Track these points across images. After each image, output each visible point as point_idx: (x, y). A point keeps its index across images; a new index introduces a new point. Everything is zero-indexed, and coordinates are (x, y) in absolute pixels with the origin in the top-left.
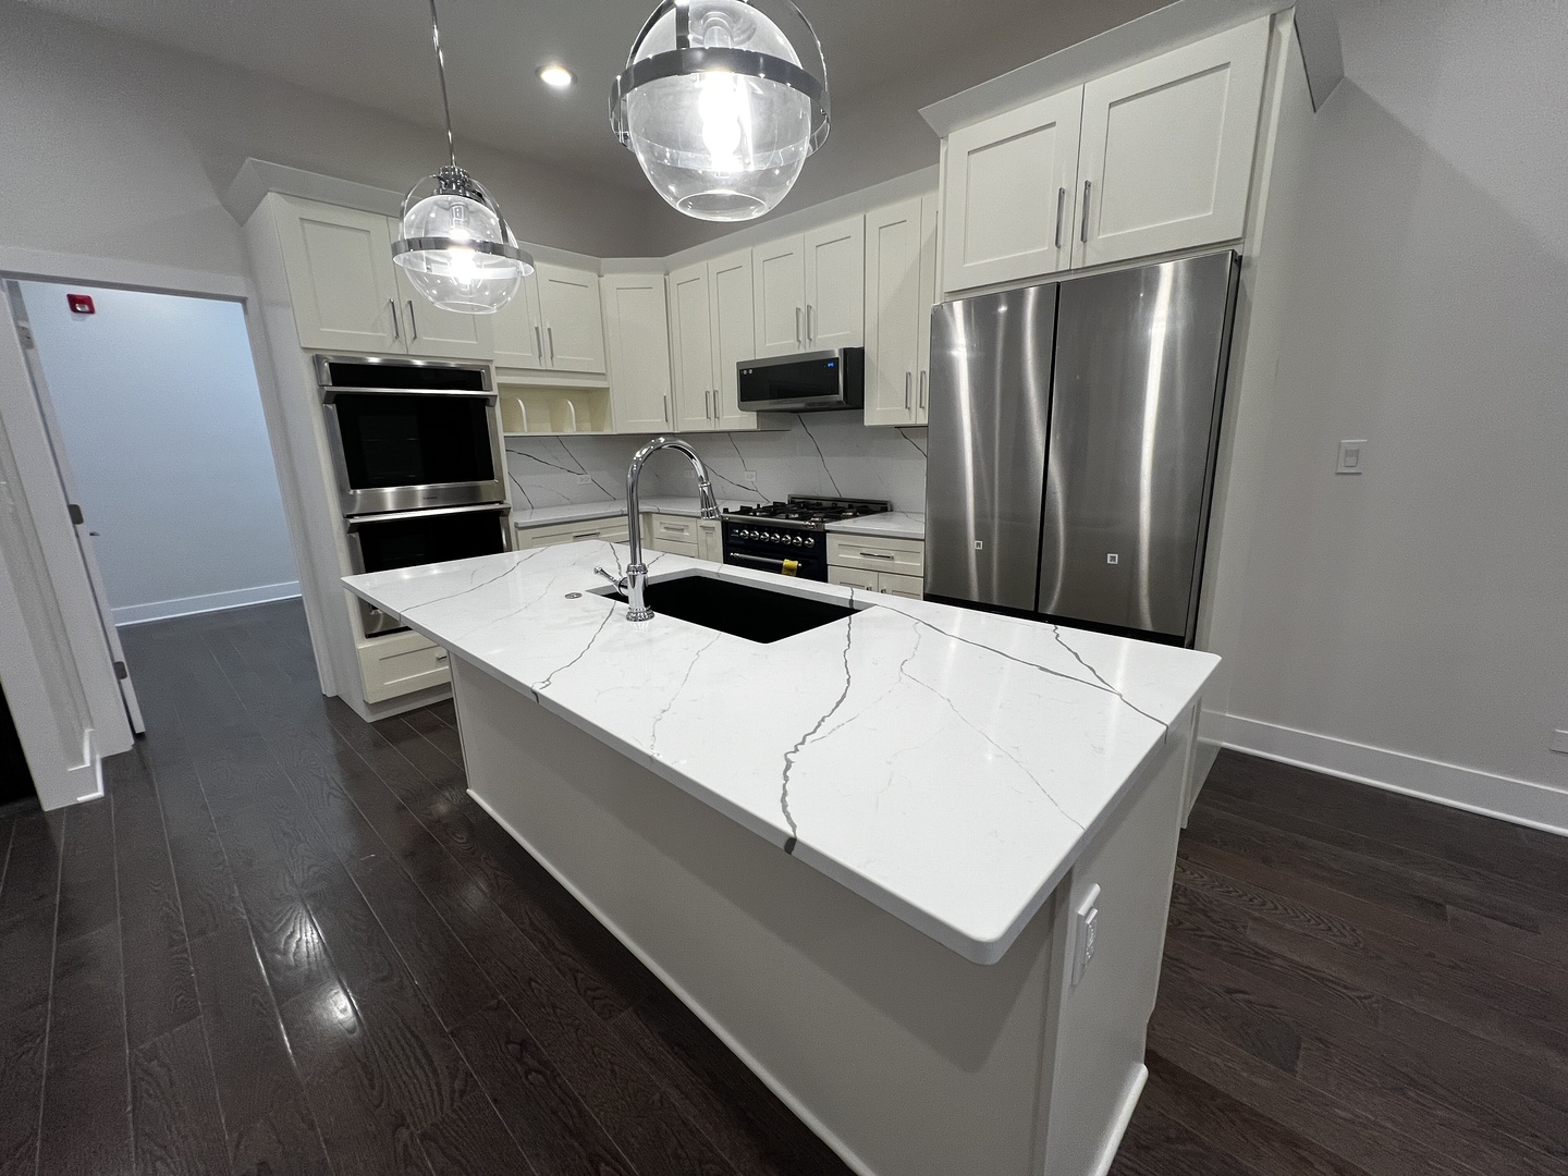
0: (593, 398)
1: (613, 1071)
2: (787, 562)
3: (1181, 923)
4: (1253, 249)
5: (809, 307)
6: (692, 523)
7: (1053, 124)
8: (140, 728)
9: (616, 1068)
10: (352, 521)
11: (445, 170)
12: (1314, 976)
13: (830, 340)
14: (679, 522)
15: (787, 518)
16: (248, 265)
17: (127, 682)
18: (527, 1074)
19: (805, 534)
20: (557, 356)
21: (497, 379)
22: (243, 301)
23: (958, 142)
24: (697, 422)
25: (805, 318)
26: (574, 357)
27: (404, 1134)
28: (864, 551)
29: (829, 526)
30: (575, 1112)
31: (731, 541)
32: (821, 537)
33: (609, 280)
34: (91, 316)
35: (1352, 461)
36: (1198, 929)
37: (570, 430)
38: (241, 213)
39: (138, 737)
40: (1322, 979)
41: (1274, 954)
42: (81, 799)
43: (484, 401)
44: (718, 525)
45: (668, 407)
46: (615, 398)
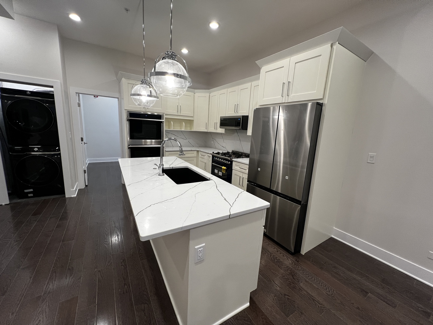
0: (190, 122)
1: (137, 270)
2: (223, 167)
3: (284, 276)
4: (325, 102)
5: (238, 104)
6: (207, 155)
7: (283, 67)
8: (87, 184)
9: (138, 270)
10: (129, 146)
11: (142, 79)
12: (312, 298)
13: (241, 113)
14: (204, 154)
15: (225, 156)
16: (120, 91)
17: (86, 174)
18: (122, 266)
19: (228, 161)
20: (182, 112)
21: (165, 117)
22: (118, 98)
23: (264, 69)
24: (211, 130)
25: (236, 107)
26: (186, 112)
27: (96, 270)
28: (240, 167)
29: (233, 159)
30: (126, 275)
31: (213, 160)
32: (232, 162)
33: (197, 95)
34: (97, 98)
35: (372, 159)
36: (288, 279)
37: (183, 130)
38: (119, 81)
39: (86, 186)
40: (314, 300)
41: (304, 290)
42: (72, 196)
43: (161, 122)
44: (211, 156)
45: (207, 125)
46: (195, 123)
